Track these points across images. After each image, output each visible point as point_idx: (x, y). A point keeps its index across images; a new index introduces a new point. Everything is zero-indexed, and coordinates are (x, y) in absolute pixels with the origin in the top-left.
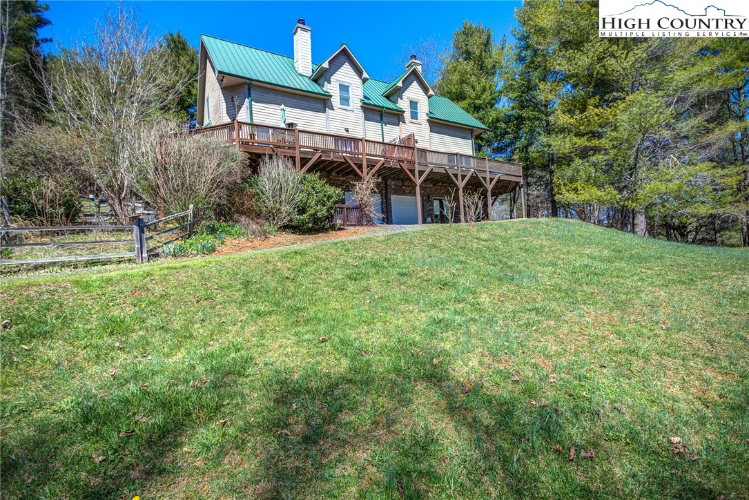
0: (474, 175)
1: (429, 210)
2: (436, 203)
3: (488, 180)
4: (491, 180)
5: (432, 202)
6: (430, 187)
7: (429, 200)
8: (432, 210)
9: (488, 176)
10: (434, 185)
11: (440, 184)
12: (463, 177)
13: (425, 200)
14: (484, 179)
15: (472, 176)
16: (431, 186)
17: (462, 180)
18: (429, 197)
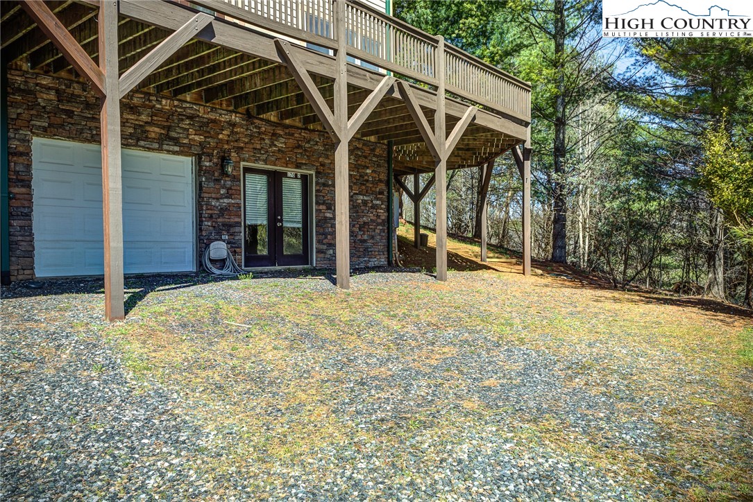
0: (397, 95)
1: (223, 211)
2: (256, 188)
3: (440, 119)
4: (451, 121)
5: (235, 179)
6: (233, 125)
7: (224, 173)
8: (238, 210)
9: (442, 106)
10: (248, 116)
11: (272, 116)
12: (357, 95)
13: (208, 172)
14: (430, 113)
15: (387, 99)
16: (235, 118)
17: (351, 111)
18: (224, 160)
